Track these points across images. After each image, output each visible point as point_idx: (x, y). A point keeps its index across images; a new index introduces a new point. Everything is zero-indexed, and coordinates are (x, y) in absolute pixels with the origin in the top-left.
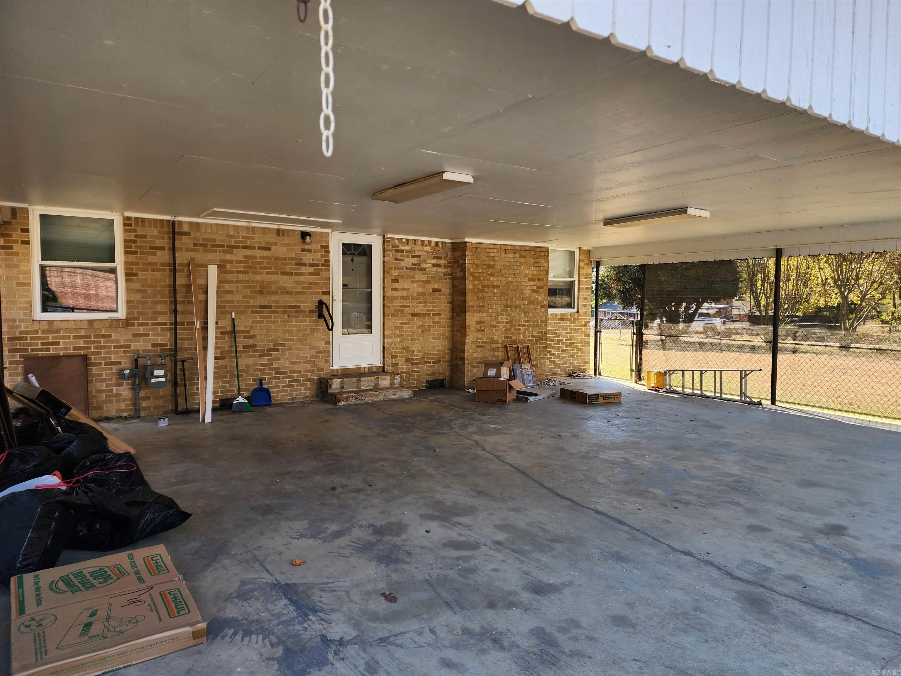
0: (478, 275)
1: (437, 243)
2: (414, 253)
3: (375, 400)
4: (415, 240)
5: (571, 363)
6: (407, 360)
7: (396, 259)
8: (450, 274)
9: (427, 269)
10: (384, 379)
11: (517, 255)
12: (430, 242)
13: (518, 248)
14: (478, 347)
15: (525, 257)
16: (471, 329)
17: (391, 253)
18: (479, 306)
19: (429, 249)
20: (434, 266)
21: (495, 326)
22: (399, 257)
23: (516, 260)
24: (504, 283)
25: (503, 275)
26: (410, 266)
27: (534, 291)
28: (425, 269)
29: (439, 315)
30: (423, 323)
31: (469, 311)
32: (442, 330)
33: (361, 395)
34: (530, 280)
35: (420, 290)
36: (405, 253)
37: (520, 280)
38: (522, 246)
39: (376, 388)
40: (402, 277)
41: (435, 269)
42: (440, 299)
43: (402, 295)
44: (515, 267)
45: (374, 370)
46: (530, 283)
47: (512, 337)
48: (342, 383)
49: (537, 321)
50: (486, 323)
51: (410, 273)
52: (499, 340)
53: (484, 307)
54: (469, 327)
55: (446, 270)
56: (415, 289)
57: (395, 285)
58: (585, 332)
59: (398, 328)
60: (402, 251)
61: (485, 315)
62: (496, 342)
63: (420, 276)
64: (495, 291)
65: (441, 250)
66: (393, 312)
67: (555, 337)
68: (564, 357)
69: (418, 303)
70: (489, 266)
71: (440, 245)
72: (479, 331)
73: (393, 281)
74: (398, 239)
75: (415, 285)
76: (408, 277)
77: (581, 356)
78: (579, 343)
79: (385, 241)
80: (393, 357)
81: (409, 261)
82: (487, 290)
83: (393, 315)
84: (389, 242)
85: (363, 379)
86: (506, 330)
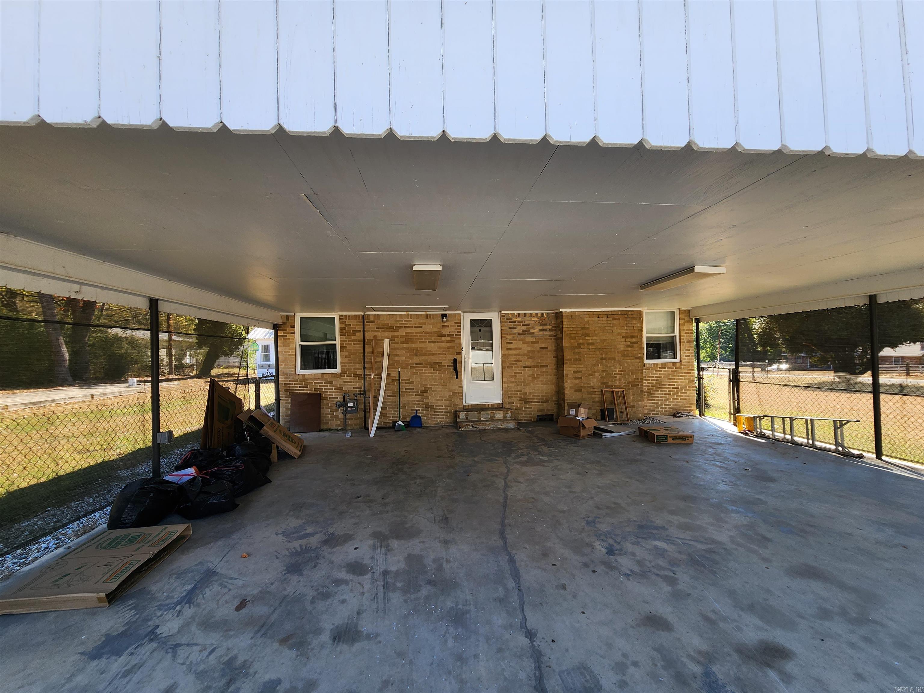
0: (574, 335)
1: (542, 314)
2: (524, 322)
3: (487, 428)
4: (525, 313)
5: (675, 405)
6: (520, 400)
7: (510, 328)
8: (555, 336)
9: (535, 333)
10: (498, 413)
11: (610, 319)
12: (537, 314)
13: (610, 313)
14: (576, 391)
15: (618, 319)
16: (569, 376)
17: (506, 324)
18: (576, 360)
19: (536, 319)
20: (541, 330)
21: (592, 375)
22: (512, 326)
23: (609, 322)
24: (599, 341)
25: (597, 334)
26: (521, 332)
27: (627, 346)
28: (533, 333)
29: (547, 366)
30: (533, 372)
31: (566, 363)
32: (549, 378)
33: (477, 424)
34: (623, 337)
35: (529, 349)
36: (517, 323)
37: (614, 338)
38: (614, 311)
39: (492, 419)
40: (515, 340)
41: (541, 333)
42: (547, 354)
43: (515, 353)
44: (608, 328)
45: (496, 406)
46: (624, 340)
47: (608, 383)
48: (467, 415)
49: (633, 370)
50: (583, 372)
51: (521, 337)
52: (596, 385)
53: (580, 360)
54: (567, 375)
55: (550, 333)
56: (526, 348)
57: (510, 346)
58: (689, 379)
59: (512, 376)
60: (515, 322)
61: (582, 366)
62: (593, 387)
63: (529, 339)
64: (590, 347)
65: (547, 319)
66: (508, 365)
67: (656, 383)
68: (667, 400)
69: (528, 358)
70: (584, 329)
71: (545, 316)
72: (576, 378)
73: (508, 343)
74: (511, 314)
75: (526, 345)
76: (520, 340)
77: (686, 399)
78: (683, 387)
79: (502, 316)
80: (509, 397)
81: (520, 329)
82: (582, 347)
83: (508, 367)
84: (504, 316)
85: (482, 413)
86: (602, 377)
